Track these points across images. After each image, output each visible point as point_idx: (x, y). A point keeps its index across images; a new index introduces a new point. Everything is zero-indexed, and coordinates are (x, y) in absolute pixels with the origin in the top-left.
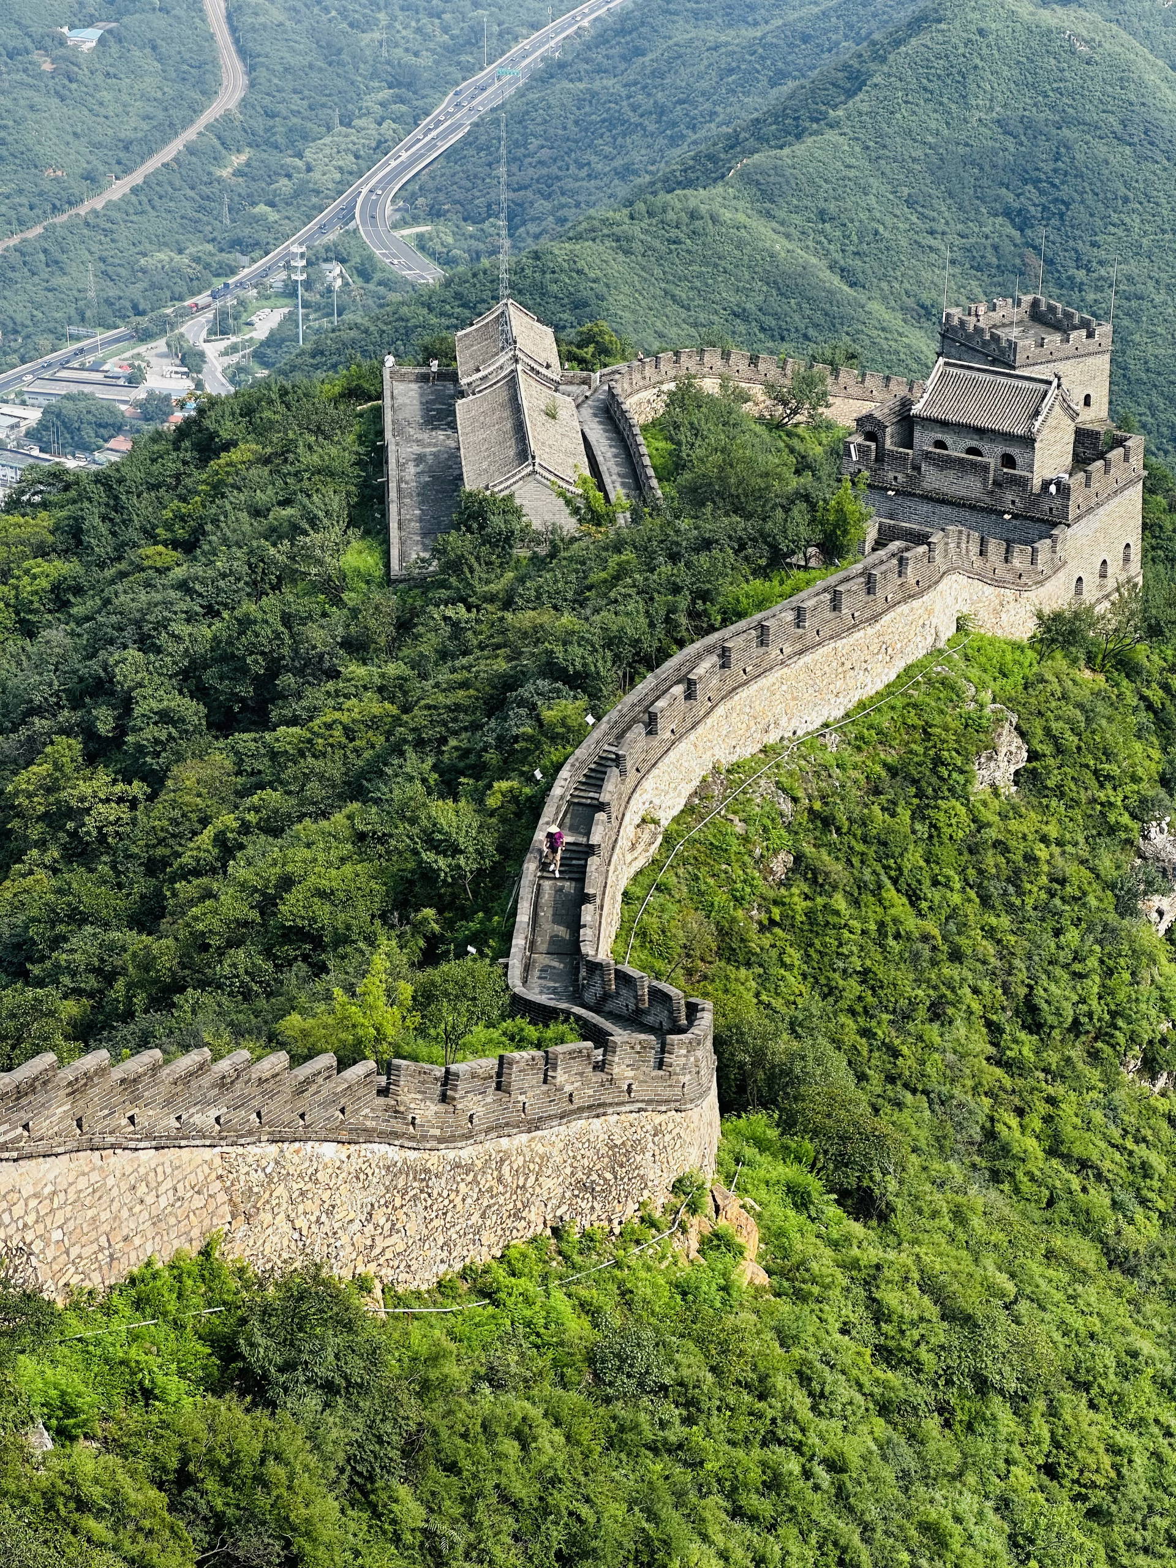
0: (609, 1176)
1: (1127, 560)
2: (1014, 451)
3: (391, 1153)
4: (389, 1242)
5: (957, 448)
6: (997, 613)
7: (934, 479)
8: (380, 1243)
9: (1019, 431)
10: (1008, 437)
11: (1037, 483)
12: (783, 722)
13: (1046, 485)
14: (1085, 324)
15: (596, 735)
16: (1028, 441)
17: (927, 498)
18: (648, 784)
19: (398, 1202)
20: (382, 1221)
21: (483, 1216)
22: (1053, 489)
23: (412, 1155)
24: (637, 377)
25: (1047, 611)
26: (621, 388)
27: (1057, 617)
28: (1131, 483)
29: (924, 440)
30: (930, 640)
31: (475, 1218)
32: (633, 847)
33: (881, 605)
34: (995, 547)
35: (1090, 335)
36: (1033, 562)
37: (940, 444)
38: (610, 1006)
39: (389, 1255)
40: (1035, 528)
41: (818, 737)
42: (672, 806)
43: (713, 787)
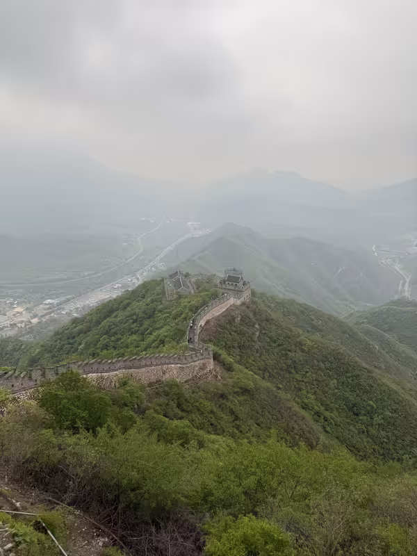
0: (203, 367)
1: (249, 296)
2: (237, 284)
3: (180, 365)
6: (236, 302)
7: (228, 287)
9: (237, 281)
12: (215, 314)
15: (194, 316)
18: (201, 322)
19: (180, 371)
21: (190, 372)
25: (242, 301)
29: (227, 283)
30: (230, 305)
32: (199, 329)
33: (224, 302)
34: (236, 295)
36: (240, 296)
39: (180, 378)
40: (239, 292)
41: (219, 316)
42: (203, 324)
43: (208, 322)
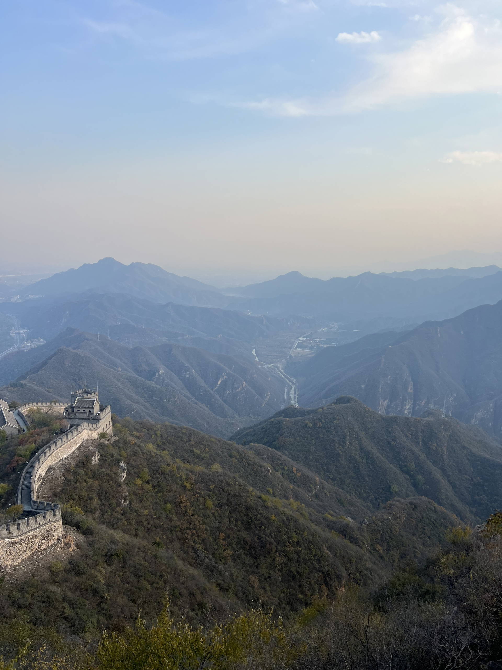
0: (47, 536)
1: (110, 424)
2: (90, 410)
3: (9, 540)
4: (10, 557)
5: (81, 410)
6: (92, 435)
7: (78, 416)
8: (9, 557)
9: (91, 407)
10: (89, 408)
11: (95, 414)
12: (60, 457)
13: (97, 414)
14: (94, 392)
15: (29, 464)
16: (93, 408)
17: (77, 419)
18: (39, 470)
19: (11, 549)
20: (9, 553)
21: (26, 548)
22: (98, 415)
23: (13, 540)
24: (22, 408)
25: (100, 433)
26: (20, 410)
27: (101, 434)
28: (109, 413)
29: (76, 410)
30: (82, 440)
31: (25, 549)
32: (37, 482)
33: (74, 436)
34: (90, 425)
35: (95, 393)
36: (96, 426)
37: (79, 410)
38: (39, 508)
39: (10, 559)
40: (95, 421)
41: (66, 458)
42: (43, 474)
43: (50, 469)
